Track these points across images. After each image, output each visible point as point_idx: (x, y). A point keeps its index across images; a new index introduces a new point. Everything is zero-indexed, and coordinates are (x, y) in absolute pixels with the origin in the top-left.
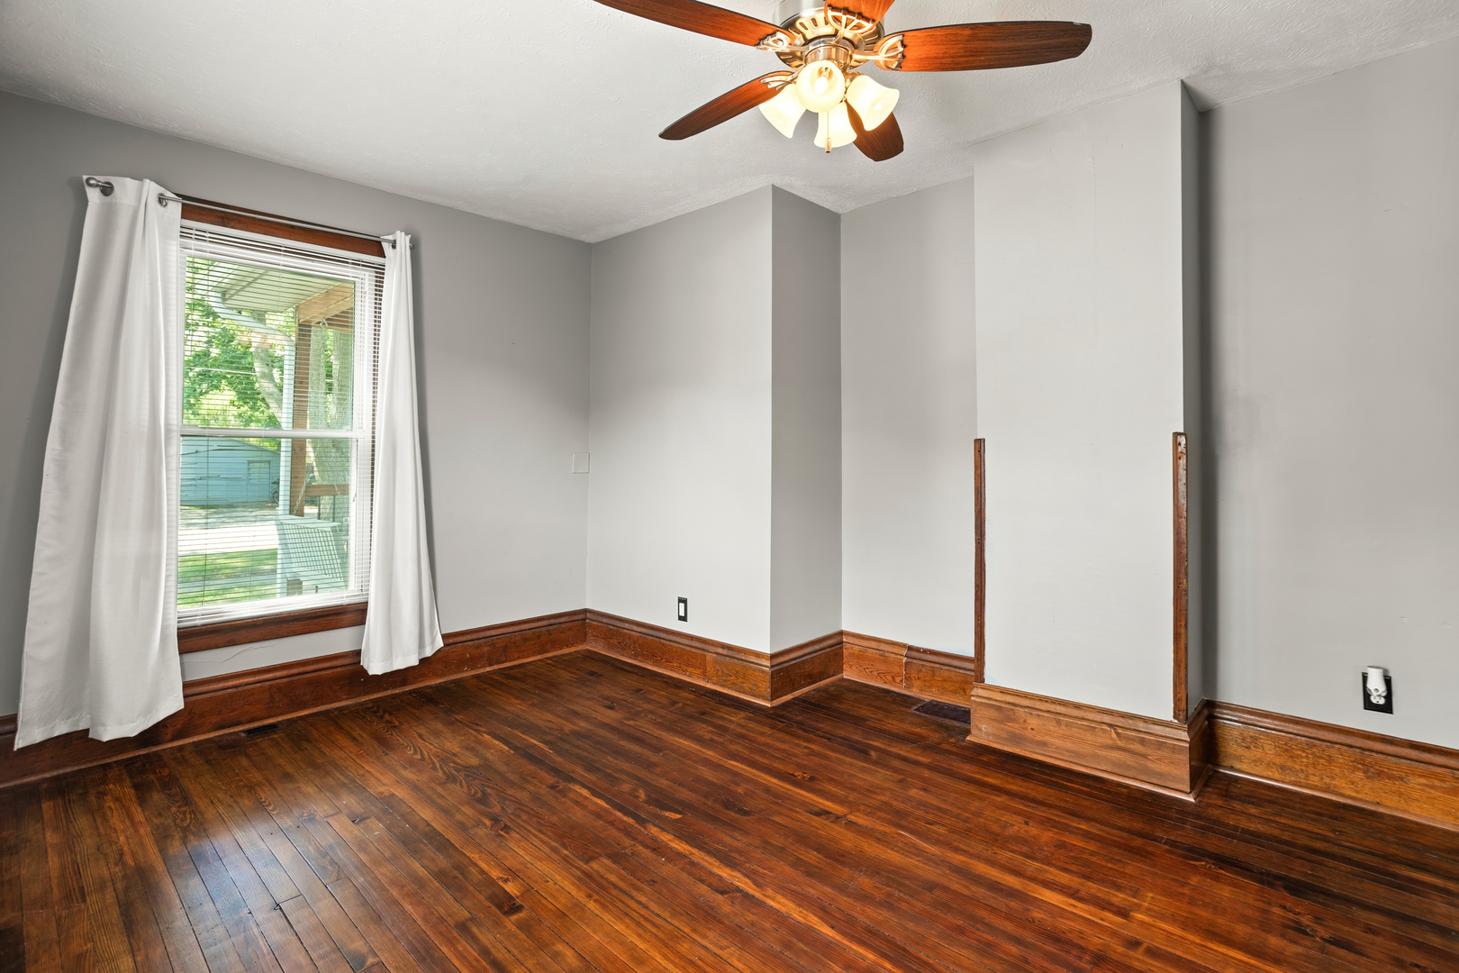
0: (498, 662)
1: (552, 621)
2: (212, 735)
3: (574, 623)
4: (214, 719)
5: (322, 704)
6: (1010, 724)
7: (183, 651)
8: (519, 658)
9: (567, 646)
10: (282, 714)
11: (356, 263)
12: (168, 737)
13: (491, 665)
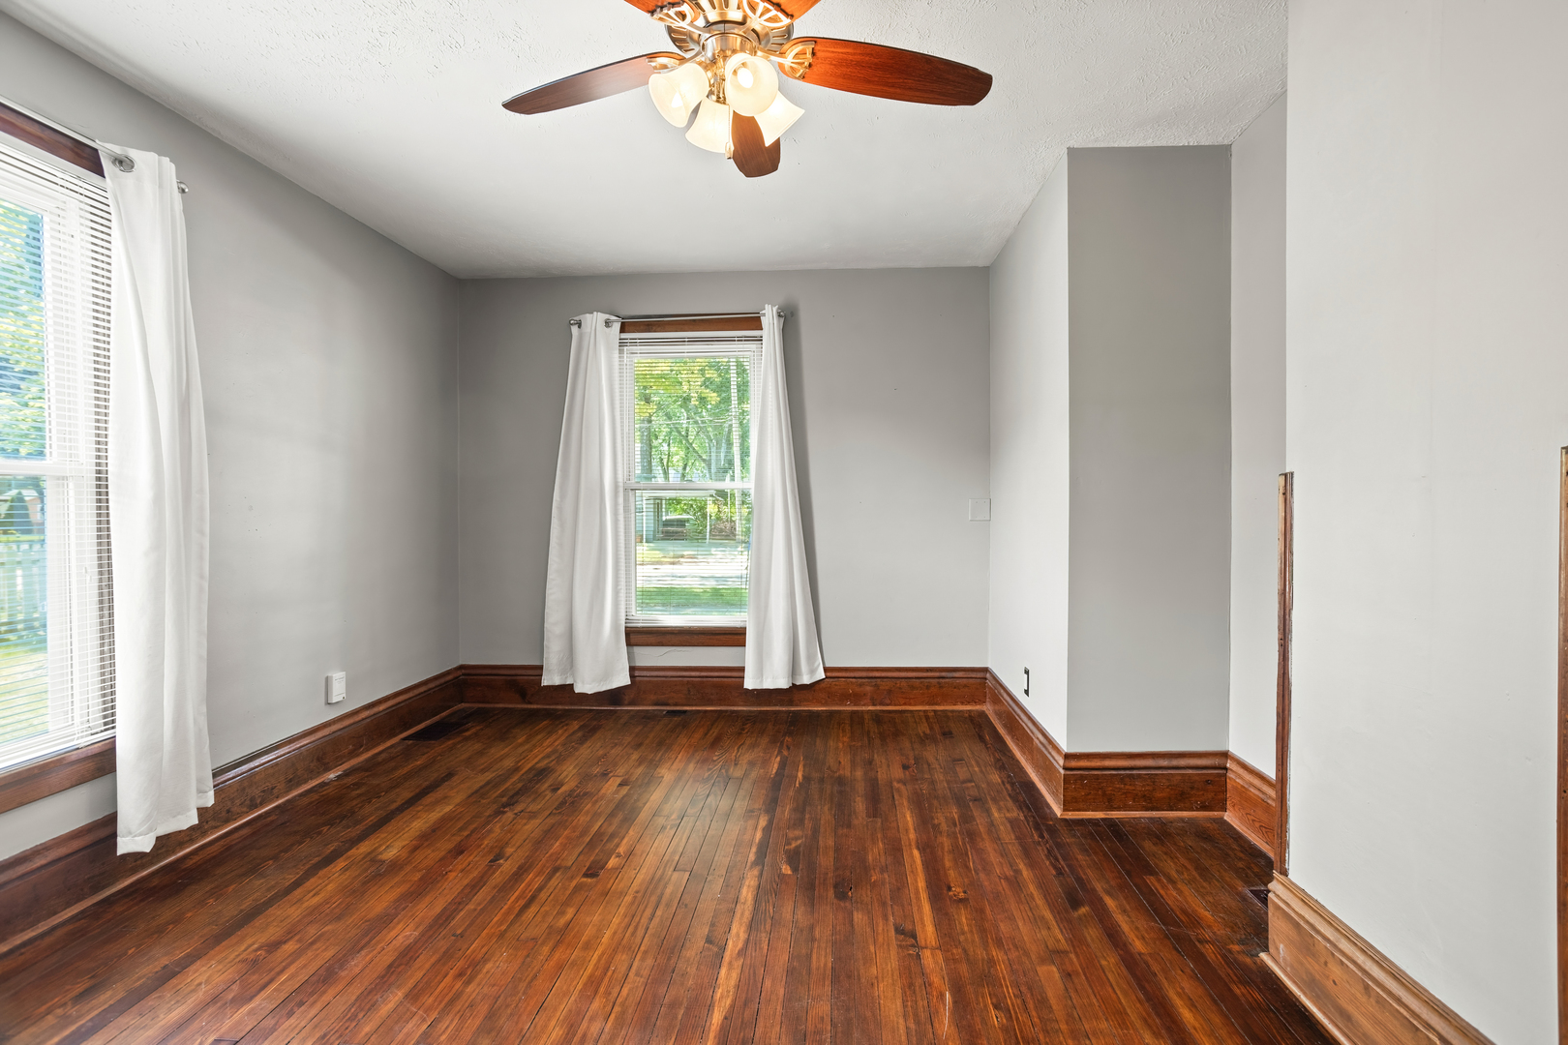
0: (881, 704)
1: (943, 674)
2: (650, 708)
3: (971, 680)
4: (653, 697)
5: (725, 705)
6: (1310, 960)
7: (629, 644)
8: (905, 704)
9: (962, 703)
10: (696, 705)
11: (740, 339)
12: (626, 702)
13: (874, 705)
